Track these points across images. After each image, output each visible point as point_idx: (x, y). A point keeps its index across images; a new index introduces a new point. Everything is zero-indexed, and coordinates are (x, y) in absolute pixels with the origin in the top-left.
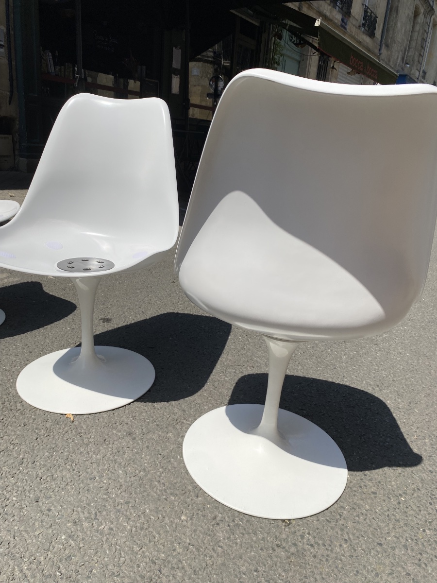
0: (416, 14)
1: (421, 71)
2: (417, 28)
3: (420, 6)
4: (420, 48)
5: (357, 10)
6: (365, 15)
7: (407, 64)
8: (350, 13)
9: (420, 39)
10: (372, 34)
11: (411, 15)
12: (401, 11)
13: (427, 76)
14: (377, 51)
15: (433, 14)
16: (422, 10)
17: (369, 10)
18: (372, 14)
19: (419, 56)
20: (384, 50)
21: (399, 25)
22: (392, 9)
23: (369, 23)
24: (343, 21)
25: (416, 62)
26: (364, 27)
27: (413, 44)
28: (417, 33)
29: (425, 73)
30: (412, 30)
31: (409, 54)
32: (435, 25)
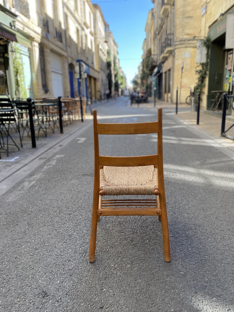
0: (77, 31)
5: (51, 29)
6: (56, 32)
8: (49, 31)
10: (61, 41)
14: (65, 49)
20: (68, 49)
23: (59, 35)
24: (46, 35)
26: (57, 38)
30: (78, 39)
31: (79, 50)
32: (86, 35)
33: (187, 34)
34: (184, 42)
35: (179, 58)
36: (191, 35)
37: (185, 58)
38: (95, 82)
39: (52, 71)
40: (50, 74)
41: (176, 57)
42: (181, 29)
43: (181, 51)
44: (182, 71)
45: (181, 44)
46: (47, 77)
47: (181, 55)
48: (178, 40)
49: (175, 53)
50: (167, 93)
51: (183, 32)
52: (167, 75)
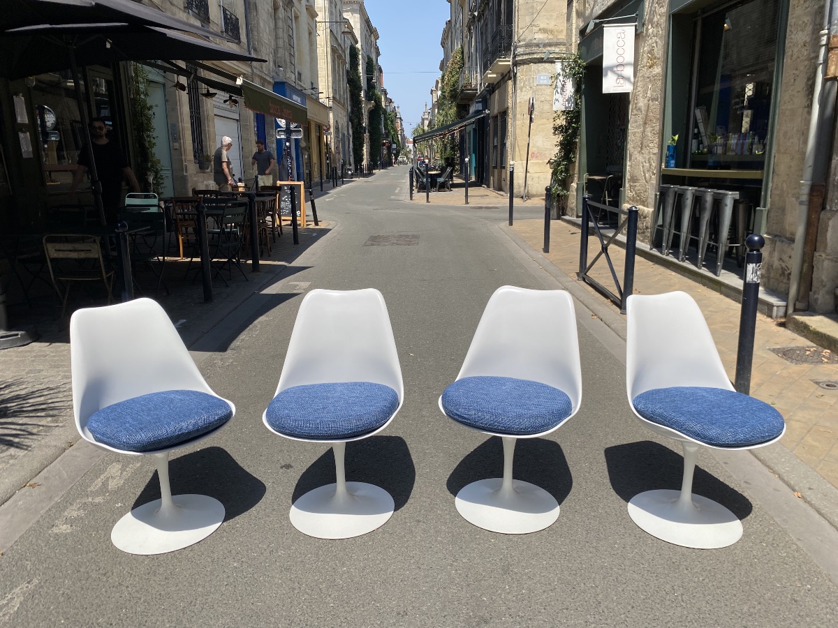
0: (276, 8)
1: (297, 74)
2: (280, 24)
4: (289, 46)
5: (215, 14)
6: (225, 18)
7: (279, 67)
8: (209, 18)
9: (286, 36)
11: (271, 10)
12: (259, 8)
13: (303, 77)
15: (293, 6)
16: (281, 3)
17: (227, 12)
18: (232, 16)
19: (290, 57)
21: (262, 24)
23: (231, 26)
25: (289, 64)
27: (281, 43)
28: (281, 30)
29: (300, 74)
30: (276, 27)
31: (279, 55)
32: (297, 18)
33: (543, 29)
34: (535, 49)
35: (524, 86)
36: (552, 32)
37: (540, 87)
38: (318, 134)
39: (215, 115)
40: (211, 124)
41: (518, 82)
42: (528, 19)
43: (530, 71)
44: (531, 118)
45: (529, 54)
46: (205, 130)
47: (529, 80)
48: (522, 43)
49: (516, 73)
50: (499, 167)
51: (534, 25)
52: (499, 124)
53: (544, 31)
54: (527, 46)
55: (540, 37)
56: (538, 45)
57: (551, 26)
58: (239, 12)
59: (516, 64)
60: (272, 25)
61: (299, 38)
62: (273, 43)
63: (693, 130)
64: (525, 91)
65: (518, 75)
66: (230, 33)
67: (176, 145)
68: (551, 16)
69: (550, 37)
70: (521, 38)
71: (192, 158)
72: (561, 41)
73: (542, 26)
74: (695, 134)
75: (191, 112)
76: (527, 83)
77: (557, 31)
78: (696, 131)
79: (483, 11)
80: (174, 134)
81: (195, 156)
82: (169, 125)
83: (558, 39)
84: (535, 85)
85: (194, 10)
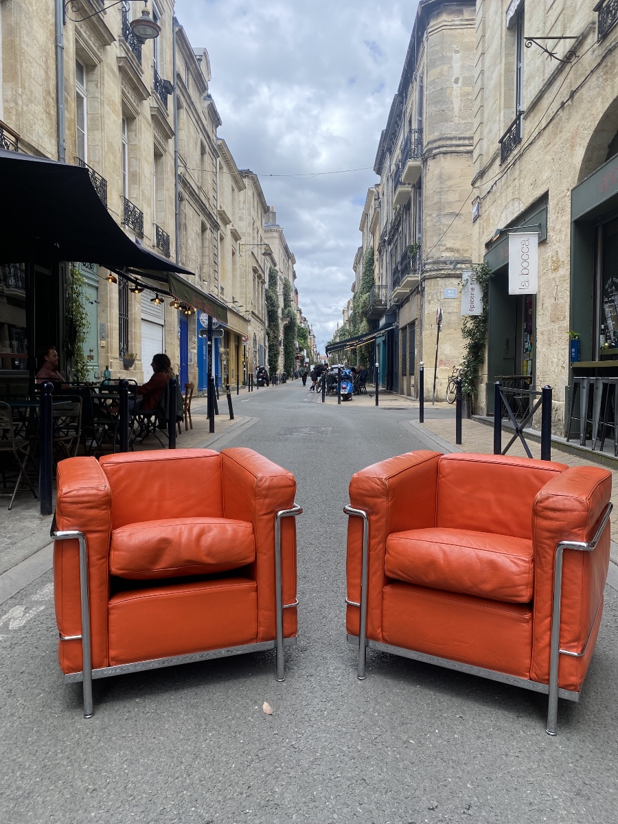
0: (204, 229)
1: (220, 289)
2: (207, 243)
3: (206, 222)
4: (213, 264)
5: (148, 230)
6: (157, 234)
7: (204, 281)
8: (142, 233)
9: (212, 255)
10: (167, 253)
11: (199, 231)
12: (189, 228)
13: (225, 291)
15: (219, 230)
16: (208, 226)
17: (160, 229)
18: (164, 233)
19: (215, 273)
21: (190, 242)
22: (179, 226)
23: (163, 241)
25: (213, 279)
26: (158, 246)
27: (206, 261)
28: (207, 249)
29: (222, 289)
30: (203, 247)
31: (204, 271)
32: (222, 239)
33: (450, 248)
34: (441, 266)
35: (432, 299)
36: (458, 250)
37: (447, 300)
38: (237, 344)
39: (142, 319)
40: (137, 326)
41: (426, 296)
42: (435, 239)
43: (438, 285)
44: (439, 327)
45: (437, 270)
46: (131, 331)
47: (437, 293)
48: (429, 261)
49: (424, 288)
50: (408, 374)
51: (441, 245)
52: (408, 334)
53: (451, 250)
54: (434, 263)
55: (447, 254)
56: (445, 263)
57: (457, 245)
58: (170, 230)
59: (424, 279)
60: (199, 243)
61: (223, 258)
62: (199, 260)
63: (600, 327)
64: (433, 304)
65: (426, 289)
66: (160, 248)
67: (103, 343)
68: (457, 237)
69: (457, 255)
70: (429, 256)
71: (118, 356)
72: (467, 259)
73: (448, 246)
74: (602, 330)
75: (120, 314)
76: (434, 296)
77: (463, 250)
78: (603, 326)
79: (393, 236)
80: (103, 334)
81: (120, 354)
82: (99, 325)
83: (464, 257)
84: (443, 298)
85: (130, 225)
